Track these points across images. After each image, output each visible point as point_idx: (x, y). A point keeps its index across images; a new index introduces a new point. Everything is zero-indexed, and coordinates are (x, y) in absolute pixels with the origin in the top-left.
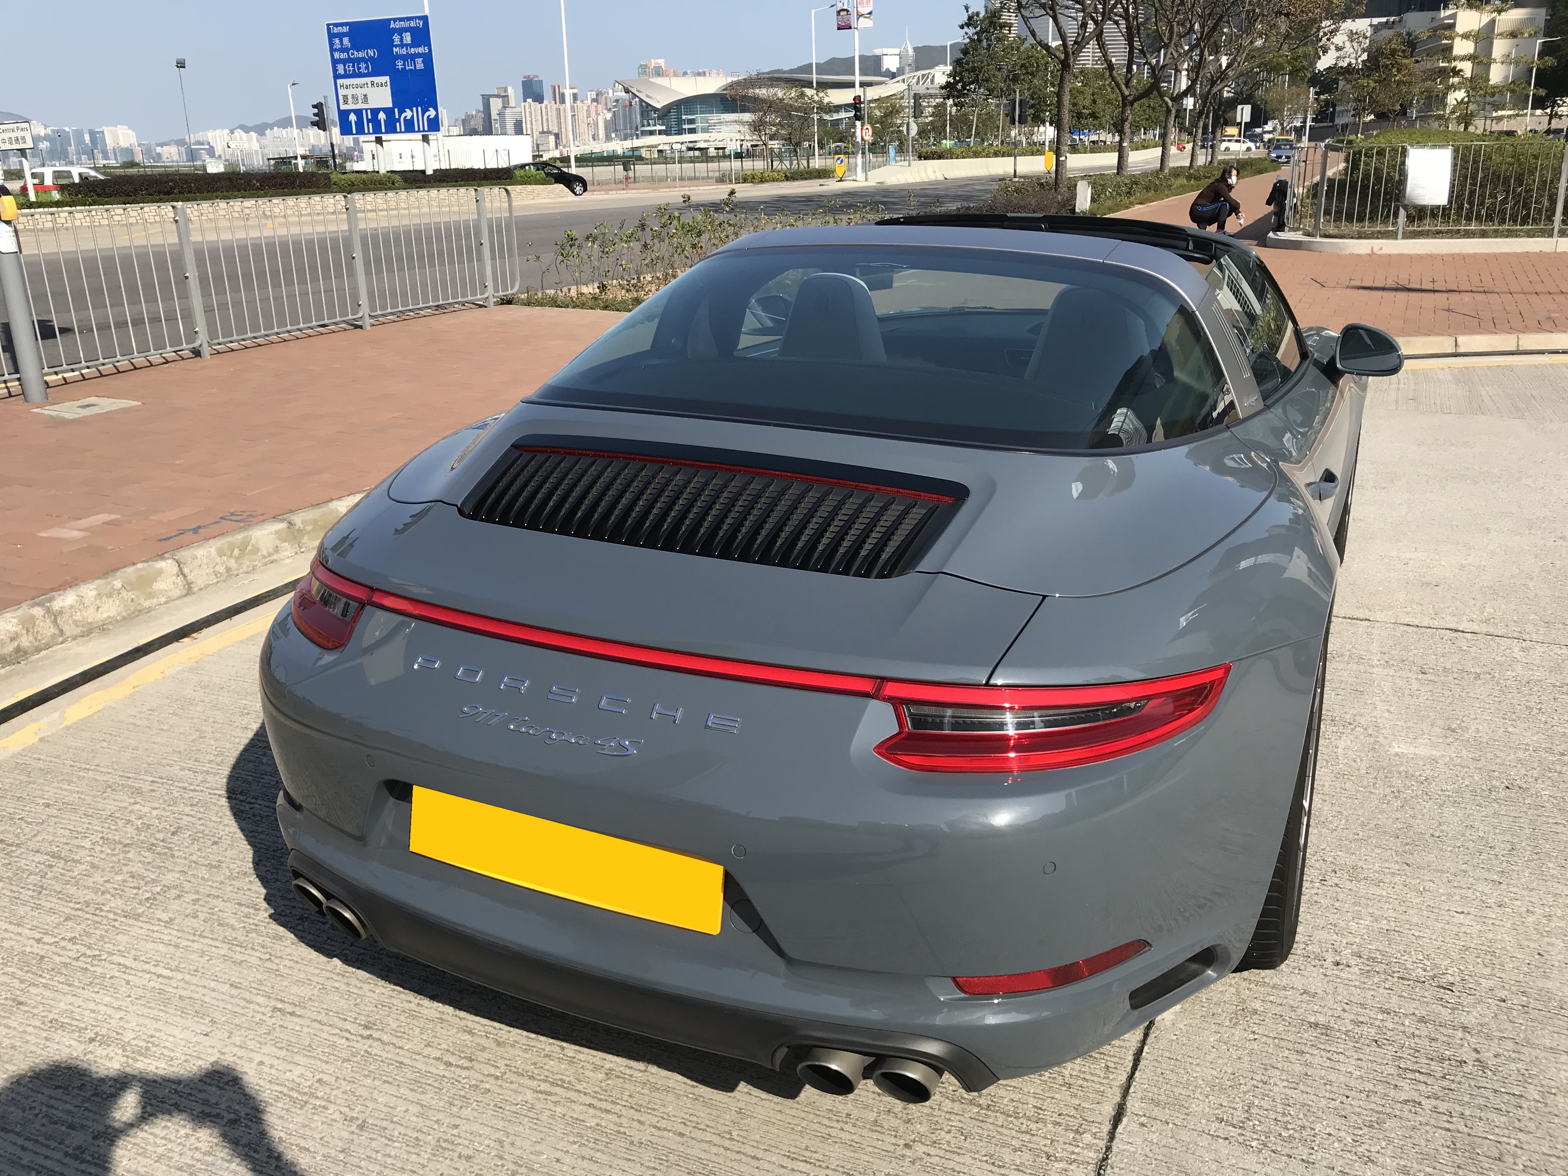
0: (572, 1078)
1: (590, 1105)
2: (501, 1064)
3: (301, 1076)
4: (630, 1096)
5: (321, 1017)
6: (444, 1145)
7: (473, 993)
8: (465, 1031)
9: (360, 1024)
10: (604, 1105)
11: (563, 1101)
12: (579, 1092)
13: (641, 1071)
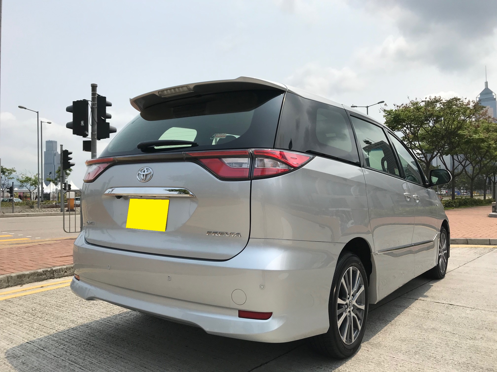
0: (81, 363)
1: (80, 368)
2: (67, 358)
3: (20, 354)
4: (91, 368)
5: (36, 345)
6: (38, 369)
7: (75, 345)
8: (65, 351)
9: (43, 347)
10: (83, 368)
11: (74, 366)
12: (80, 365)
13: (99, 364)
